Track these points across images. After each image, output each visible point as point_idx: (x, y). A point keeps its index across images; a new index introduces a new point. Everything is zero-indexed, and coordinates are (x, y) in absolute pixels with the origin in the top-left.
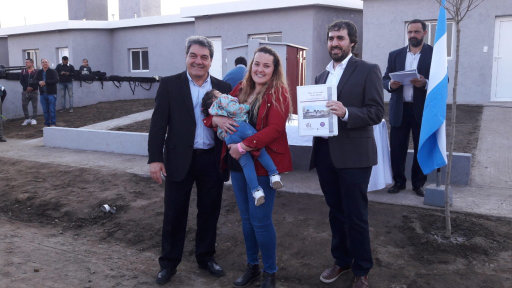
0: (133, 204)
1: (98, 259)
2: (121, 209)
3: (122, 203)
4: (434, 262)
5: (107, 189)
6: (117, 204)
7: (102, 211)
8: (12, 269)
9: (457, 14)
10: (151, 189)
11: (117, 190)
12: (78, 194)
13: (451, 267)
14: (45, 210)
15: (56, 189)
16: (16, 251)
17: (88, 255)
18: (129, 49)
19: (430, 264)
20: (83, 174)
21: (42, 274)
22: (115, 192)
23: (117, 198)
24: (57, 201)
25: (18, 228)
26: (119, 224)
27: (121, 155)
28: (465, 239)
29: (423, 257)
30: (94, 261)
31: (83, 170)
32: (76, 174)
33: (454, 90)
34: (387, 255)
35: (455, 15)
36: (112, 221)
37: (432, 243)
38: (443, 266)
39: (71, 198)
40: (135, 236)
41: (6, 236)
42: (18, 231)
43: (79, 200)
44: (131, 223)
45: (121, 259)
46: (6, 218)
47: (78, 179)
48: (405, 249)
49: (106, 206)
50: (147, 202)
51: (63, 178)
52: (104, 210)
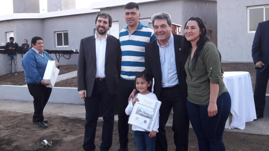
0: (65, 139)
2: (56, 143)
3: (57, 139)
6: (54, 139)
10: (77, 127)
11: (52, 129)
12: (24, 132)
15: (7, 129)
18: (55, 32)
20: (27, 118)
23: (53, 135)
24: (9, 138)
31: (26, 115)
32: (23, 117)
39: (19, 135)
43: (25, 137)
47: (24, 121)
49: (45, 141)
50: (75, 137)
51: (12, 121)
52: (43, 144)
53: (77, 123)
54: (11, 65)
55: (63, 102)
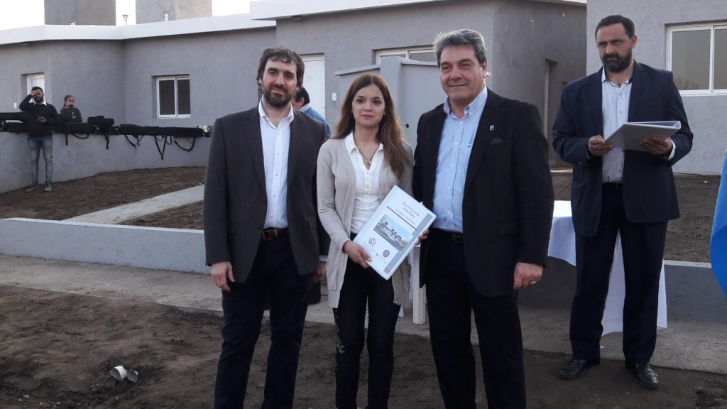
0: (171, 365)
3: (150, 364)
5: (120, 336)
6: (142, 364)
7: (112, 378)
10: (203, 336)
11: (140, 338)
12: (67, 344)
15: (23, 336)
18: (155, 77)
20: (75, 307)
22: (136, 340)
23: (140, 354)
24: (26, 359)
27: (142, 270)
31: (73, 300)
32: (65, 305)
36: (132, 398)
39: (53, 352)
43: (68, 357)
44: (169, 403)
47: (66, 316)
49: (120, 369)
50: (197, 361)
51: (36, 315)
52: (115, 377)
53: (205, 324)
54: (37, 164)
55: (171, 268)
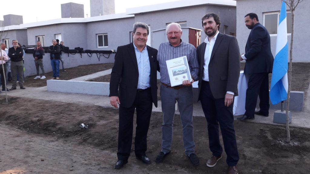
0: (98, 123)
1: (78, 154)
2: (91, 126)
3: (92, 123)
4: (279, 157)
5: (83, 115)
6: (89, 123)
7: (80, 127)
8: (29, 160)
9: (292, 5)
10: (108, 114)
11: (89, 115)
12: (67, 117)
13: (290, 160)
14: (47, 127)
15: (54, 115)
16: (31, 149)
17: (71, 152)
18: (97, 34)
19: (277, 158)
20: (70, 107)
21: (46, 162)
22: (88, 116)
23: (89, 120)
24: (54, 122)
25: (32, 137)
26: (90, 134)
27: (91, 95)
28: (299, 143)
29: (272, 154)
30: (75, 155)
31: (69, 104)
32: (66, 106)
33: (291, 52)
34: (250, 152)
35: (291, 6)
36: (86, 133)
37: (278, 145)
38: (284, 159)
39: (62, 120)
40: (99, 141)
41: (26, 142)
42: (33, 138)
43: (67, 121)
44: (97, 134)
45: (91, 154)
46: (26, 132)
47: (67, 109)
48: (261, 149)
49: (83, 124)
50: (106, 122)
52: (81, 127)
